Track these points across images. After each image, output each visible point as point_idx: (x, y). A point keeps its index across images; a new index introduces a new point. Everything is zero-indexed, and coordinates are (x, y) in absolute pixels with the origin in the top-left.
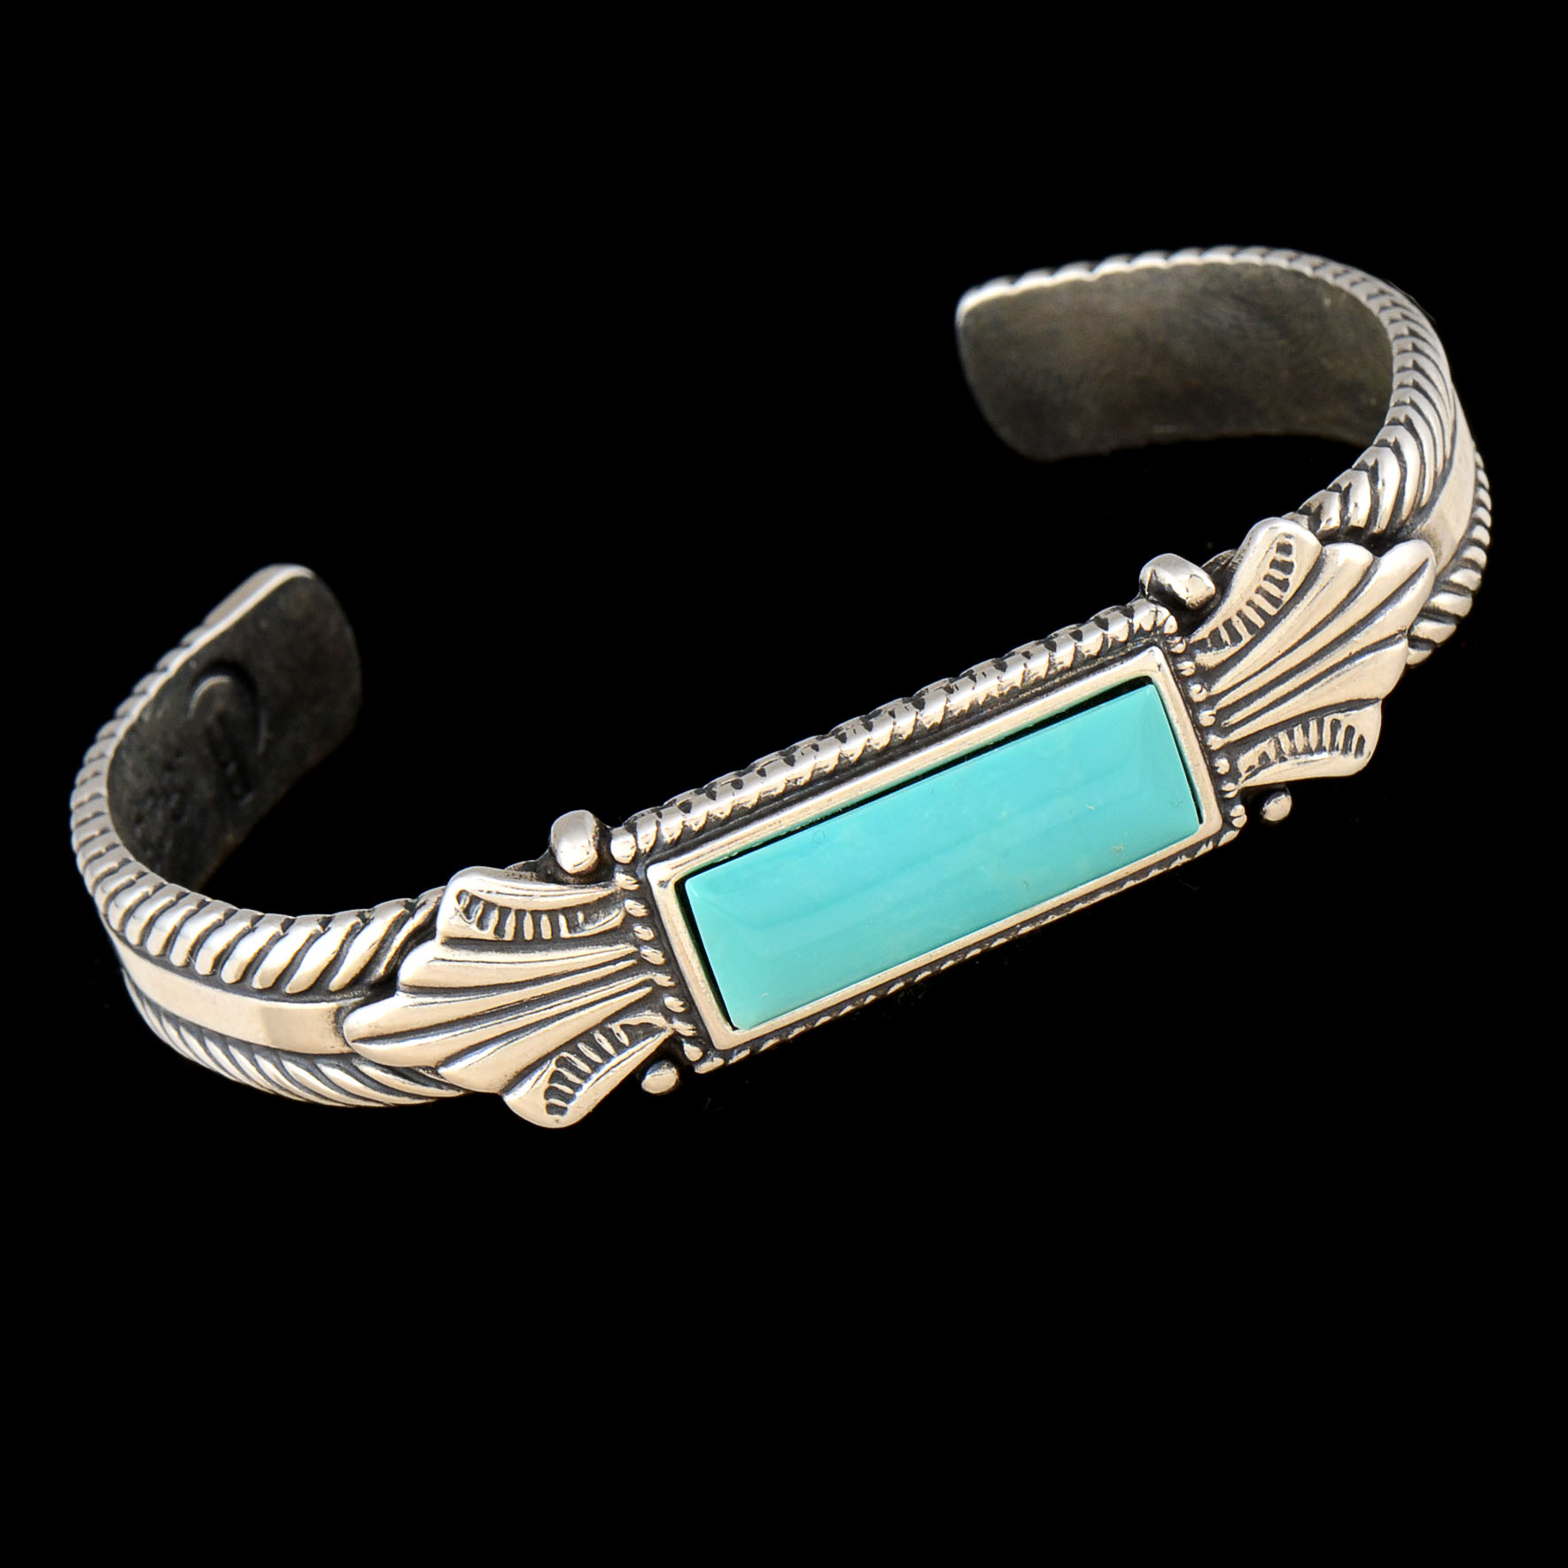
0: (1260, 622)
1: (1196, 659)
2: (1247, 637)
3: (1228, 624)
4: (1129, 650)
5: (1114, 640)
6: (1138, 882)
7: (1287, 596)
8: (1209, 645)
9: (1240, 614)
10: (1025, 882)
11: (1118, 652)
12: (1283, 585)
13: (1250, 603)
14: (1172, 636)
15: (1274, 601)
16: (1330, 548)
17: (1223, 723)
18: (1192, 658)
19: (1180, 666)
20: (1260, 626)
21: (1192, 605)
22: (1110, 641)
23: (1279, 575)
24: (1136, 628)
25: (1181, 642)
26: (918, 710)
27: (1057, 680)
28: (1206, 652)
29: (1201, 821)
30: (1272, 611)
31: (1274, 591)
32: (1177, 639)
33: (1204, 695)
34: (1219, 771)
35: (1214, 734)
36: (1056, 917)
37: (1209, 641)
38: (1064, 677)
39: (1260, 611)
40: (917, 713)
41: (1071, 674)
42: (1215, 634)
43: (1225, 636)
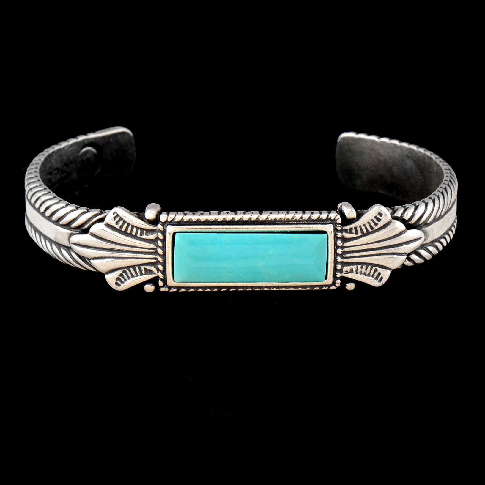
1: (343, 234)
2: (360, 234)
3: (356, 228)
4: (325, 222)
5: (321, 218)
6: (302, 289)
7: (376, 228)
8: (348, 232)
9: (360, 227)
10: (269, 273)
11: (321, 222)
12: (376, 224)
13: (364, 225)
14: (338, 224)
15: (372, 228)
16: (393, 220)
17: (344, 255)
19: (337, 233)
20: (365, 233)
21: (348, 218)
23: (376, 221)
24: (329, 217)
25: (340, 227)
26: (260, 214)
27: (301, 222)
28: (346, 233)
29: (326, 279)
30: (370, 230)
31: (373, 225)
33: (341, 245)
34: (337, 268)
35: (340, 257)
36: (276, 289)
37: (348, 230)
38: (304, 222)
39: (366, 228)
41: (306, 222)
42: (351, 229)
43: (354, 231)
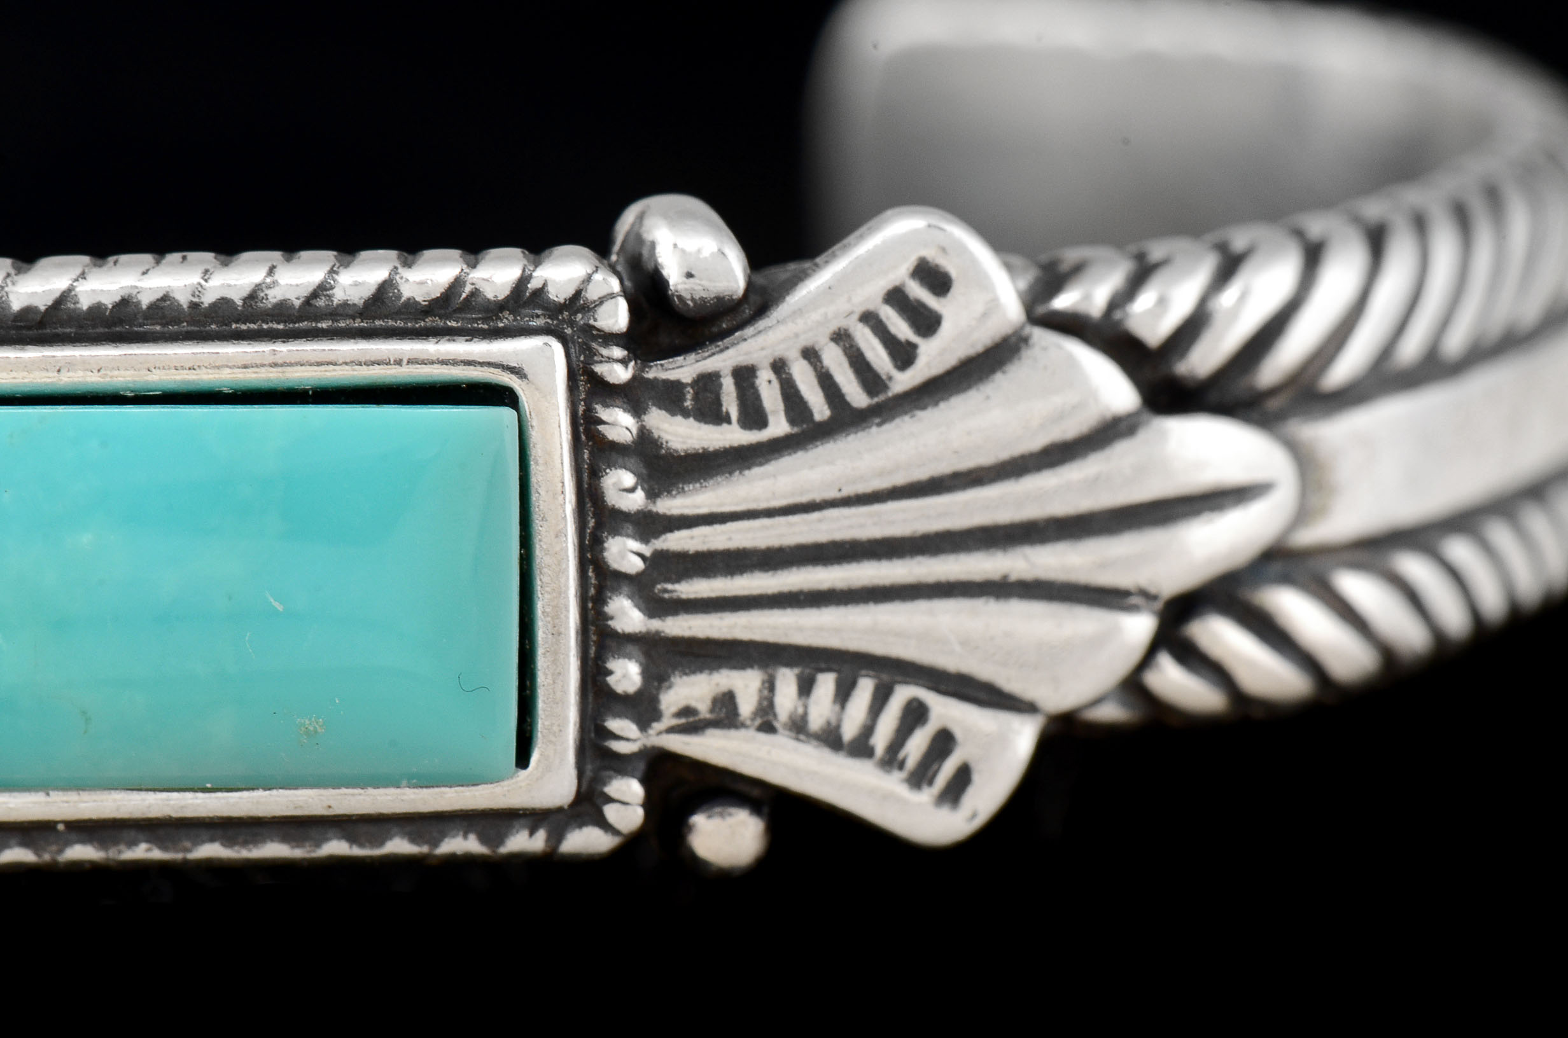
0: (820, 409)
1: (646, 418)
2: (779, 426)
3: (744, 376)
4: (501, 325)
5: (475, 293)
6: (357, 851)
7: (903, 381)
8: (688, 403)
9: (779, 367)
10: (84, 713)
11: (476, 320)
12: (903, 355)
13: (810, 354)
14: (610, 338)
15: (869, 378)
16: (1042, 337)
17: (659, 587)
18: (637, 410)
19: (603, 413)
20: (818, 417)
21: (680, 297)
22: (468, 289)
23: (901, 328)
24: (533, 285)
25: (624, 362)
26: (13, 272)
27: (324, 325)
28: (673, 414)
30: (856, 395)
31: (878, 356)
32: (618, 352)
33: (636, 501)
34: (611, 680)
35: (630, 597)
36: (157, 854)
37: (689, 394)
38: (342, 324)
39: (826, 382)
40: (8, 275)
41: (358, 324)
42: (708, 383)
43: (730, 404)
